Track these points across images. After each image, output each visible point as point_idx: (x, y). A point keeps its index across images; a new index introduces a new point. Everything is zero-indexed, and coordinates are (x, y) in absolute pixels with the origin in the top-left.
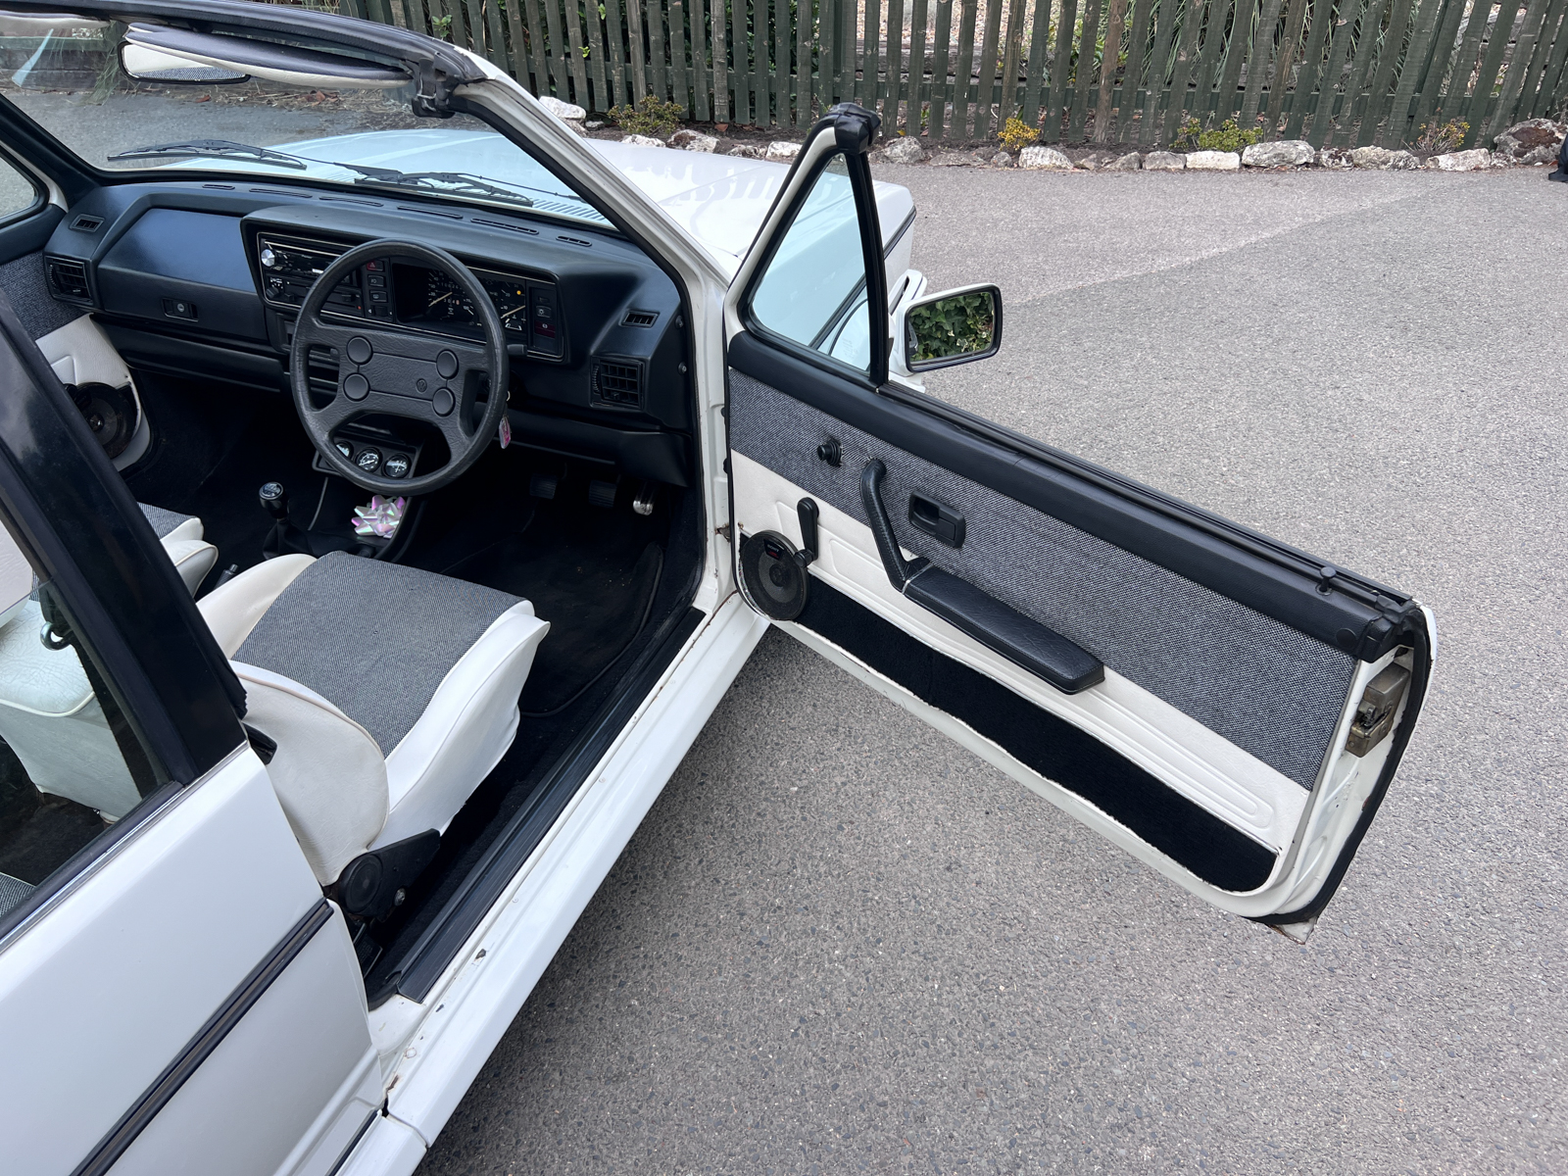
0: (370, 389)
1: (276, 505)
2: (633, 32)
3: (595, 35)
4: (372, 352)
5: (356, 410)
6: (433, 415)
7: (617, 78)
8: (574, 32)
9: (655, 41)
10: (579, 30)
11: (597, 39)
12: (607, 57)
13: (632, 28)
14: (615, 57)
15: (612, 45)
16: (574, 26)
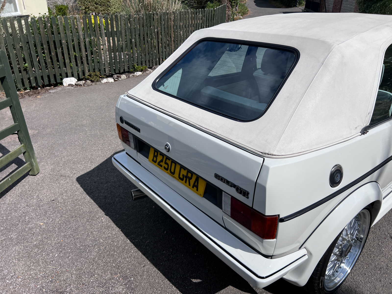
2: (84, 58)
3: (73, 60)
7: (80, 70)
8: (67, 61)
9: (90, 59)
10: (69, 60)
11: (74, 61)
12: (77, 65)
13: (83, 57)
14: (79, 65)
15: (78, 62)
16: (67, 59)
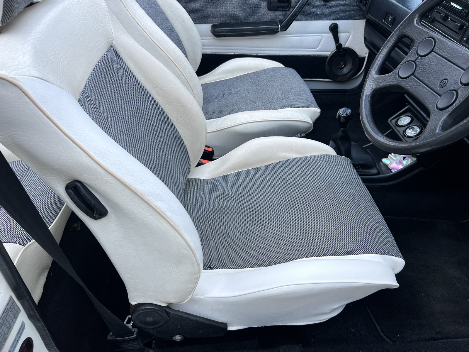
0: (413, 74)
1: (342, 120)
4: (432, 51)
5: (395, 83)
6: (434, 106)
